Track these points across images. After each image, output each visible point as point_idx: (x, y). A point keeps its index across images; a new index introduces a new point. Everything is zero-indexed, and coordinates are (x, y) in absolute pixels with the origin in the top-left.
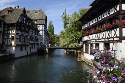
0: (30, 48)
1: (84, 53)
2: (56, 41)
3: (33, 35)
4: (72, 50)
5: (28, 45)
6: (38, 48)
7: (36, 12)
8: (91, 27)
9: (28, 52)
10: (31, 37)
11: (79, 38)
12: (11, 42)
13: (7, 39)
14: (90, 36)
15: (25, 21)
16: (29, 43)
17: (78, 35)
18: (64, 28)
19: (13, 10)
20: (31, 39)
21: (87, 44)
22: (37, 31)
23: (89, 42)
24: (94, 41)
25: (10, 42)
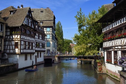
0: (36, 56)
1: (106, 63)
2: (65, 47)
3: (39, 40)
4: (89, 60)
5: (33, 53)
6: (44, 56)
7: (41, 11)
8: (115, 30)
9: (33, 62)
10: (37, 43)
11: (98, 43)
12: (15, 49)
13: (10, 45)
14: (113, 41)
15: (30, 24)
16: (34, 50)
17: (97, 39)
18: (79, 31)
19: (16, 10)
20: (37, 45)
21: (109, 52)
22: (44, 36)
23: (113, 49)
24: (120, 47)
25: (13, 49)
